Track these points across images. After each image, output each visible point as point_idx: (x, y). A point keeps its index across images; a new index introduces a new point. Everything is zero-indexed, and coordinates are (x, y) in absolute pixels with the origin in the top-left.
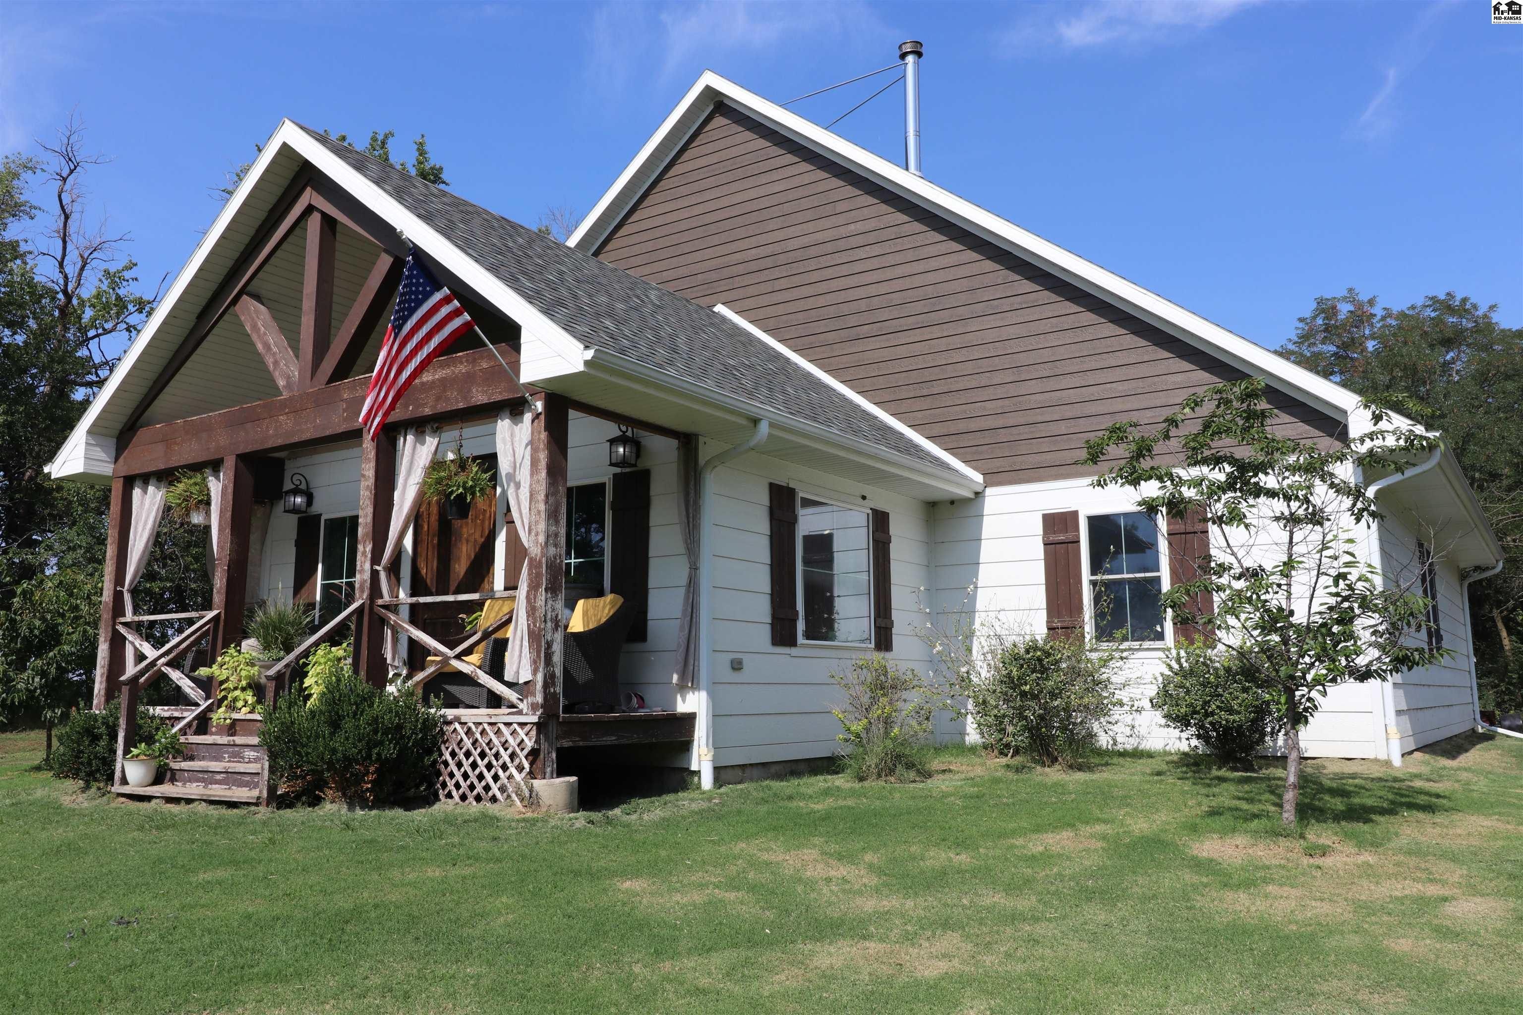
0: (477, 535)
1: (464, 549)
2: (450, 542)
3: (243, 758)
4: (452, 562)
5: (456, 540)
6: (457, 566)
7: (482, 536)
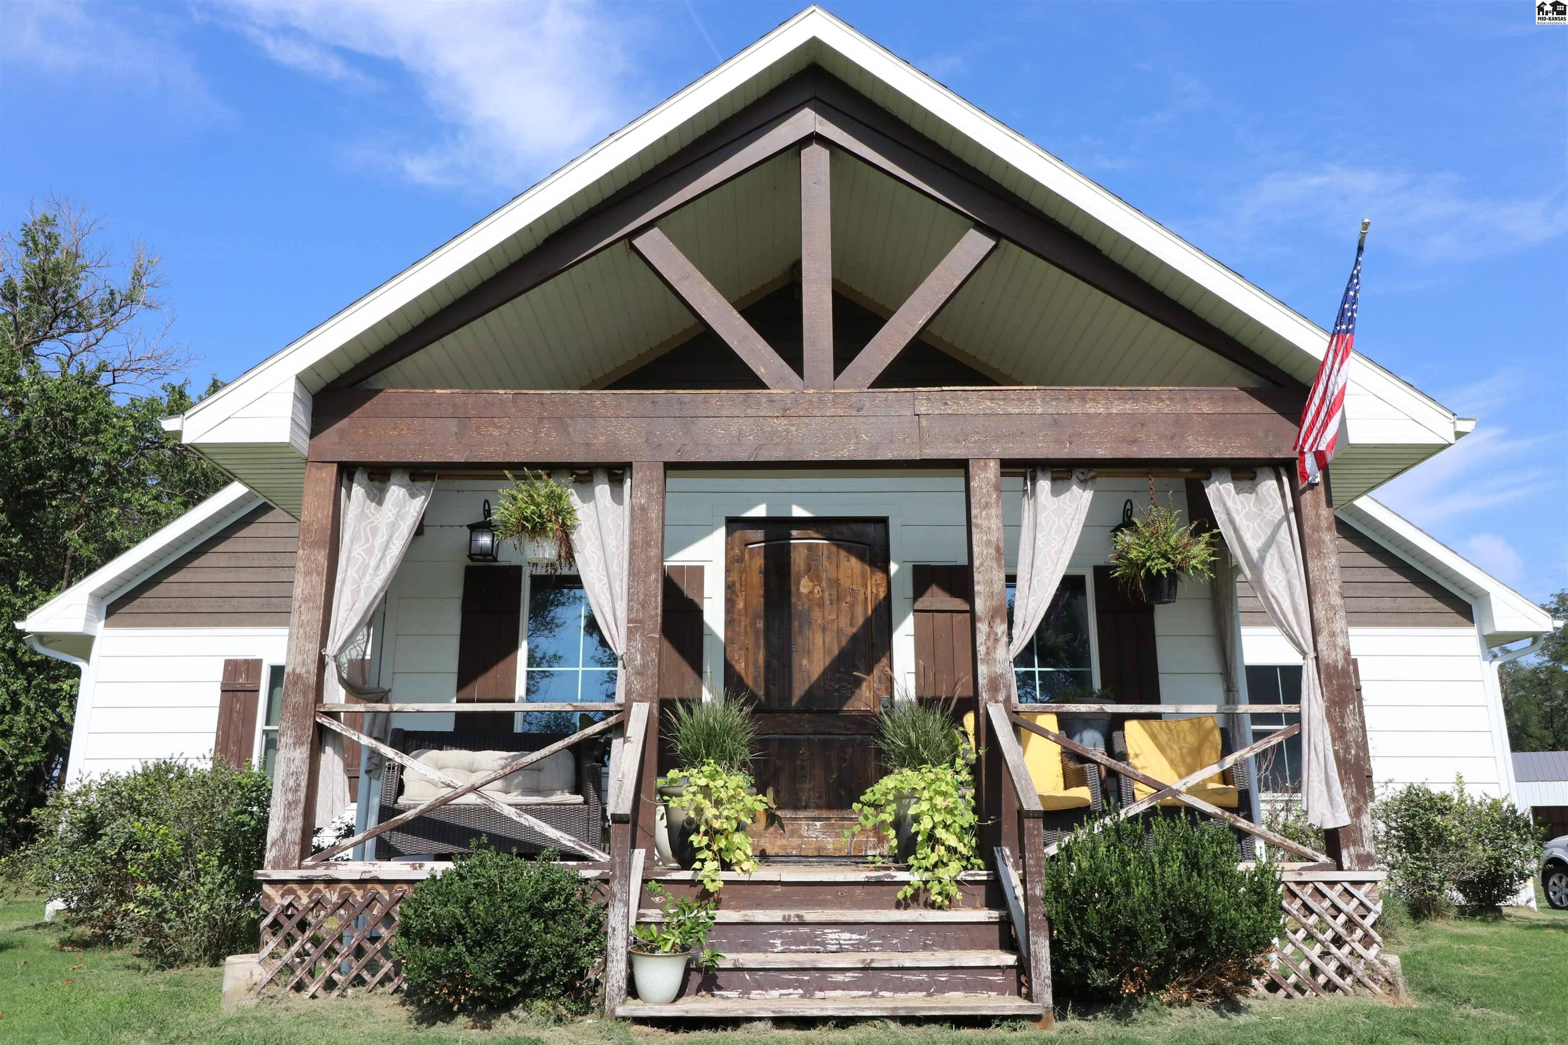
0: (844, 623)
1: (819, 640)
2: (789, 630)
3: (823, 944)
4: (795, 657)
5: (801, 626)
6: (805, 662)
7: (852, 625)
